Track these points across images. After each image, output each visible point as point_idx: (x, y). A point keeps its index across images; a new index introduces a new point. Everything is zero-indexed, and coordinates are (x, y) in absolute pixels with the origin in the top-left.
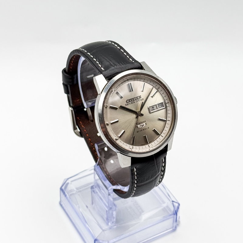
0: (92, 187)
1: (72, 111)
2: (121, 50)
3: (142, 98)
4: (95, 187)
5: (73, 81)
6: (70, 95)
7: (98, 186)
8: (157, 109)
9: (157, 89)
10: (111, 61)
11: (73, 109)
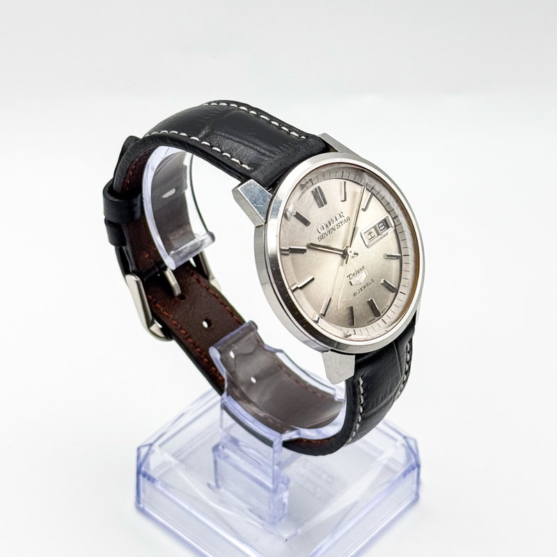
0: (215, 448)
1: (137, 282)
2: (262, 116)
3: (346, 216)
4: (223, 447)
5: (132, 213)
6: (127, 248)
7: (235, 441)
8: (378, 235)
9: (369, 191)
10: (258, 145)
11: (139, 279)
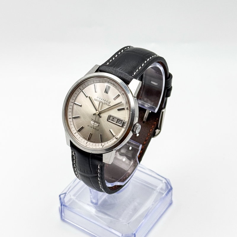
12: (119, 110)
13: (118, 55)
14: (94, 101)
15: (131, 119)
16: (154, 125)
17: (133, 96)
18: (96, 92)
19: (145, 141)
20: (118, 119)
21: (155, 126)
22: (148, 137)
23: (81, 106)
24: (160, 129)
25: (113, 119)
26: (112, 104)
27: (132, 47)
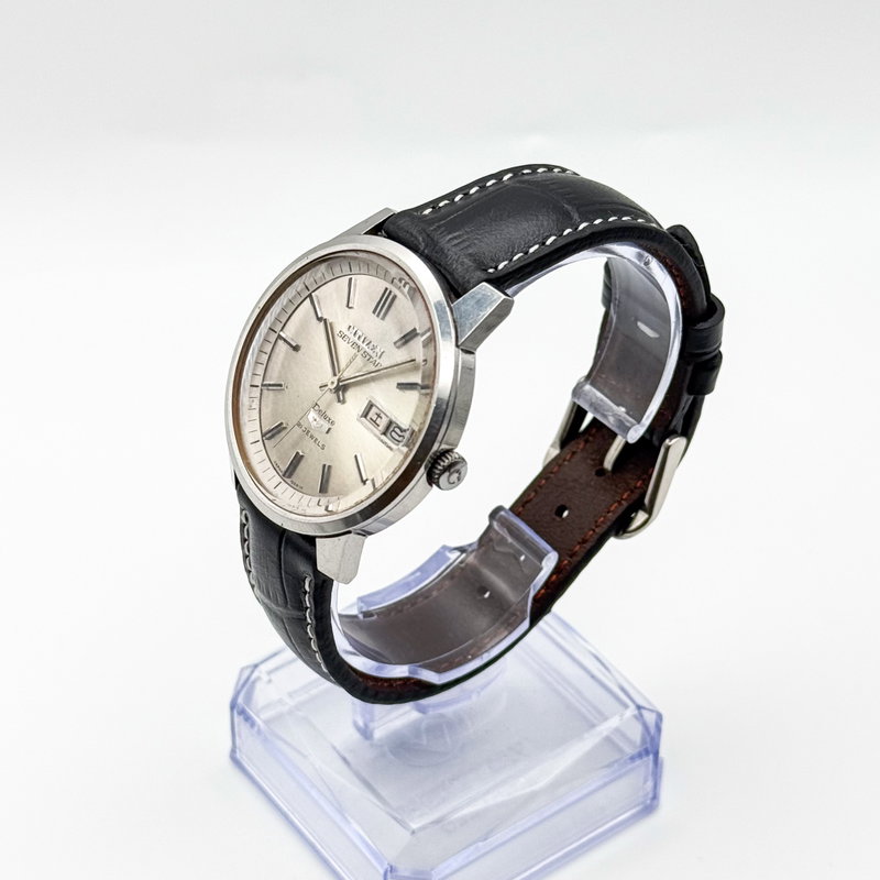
12: (402, 386)
13: (483, 188)
14: (336, 336)
15: (428, 429)
16: (632, 492)
17: (457, 346)
18: (348, 306)
19: (579, 543)
20: (391, 423)
21: (635, 496)
22: (594, 531)
23: (296, 348)
24: (650, 511)
25: (379, 416)
26: (385, 362)
27: (564, 170)
